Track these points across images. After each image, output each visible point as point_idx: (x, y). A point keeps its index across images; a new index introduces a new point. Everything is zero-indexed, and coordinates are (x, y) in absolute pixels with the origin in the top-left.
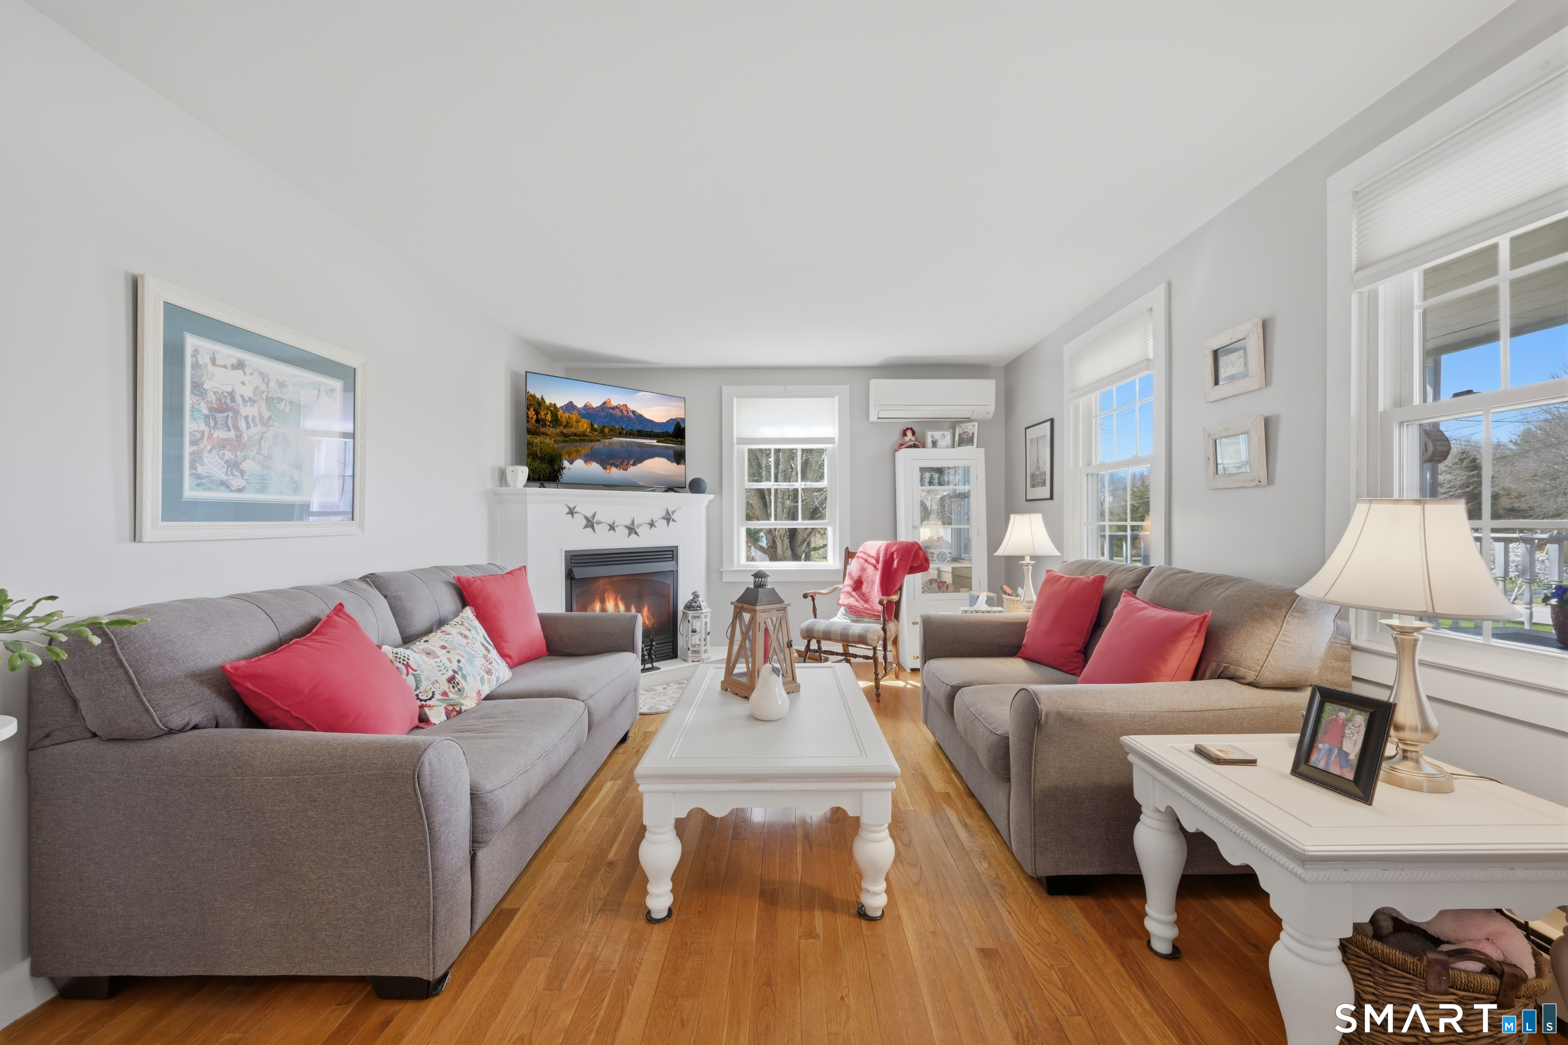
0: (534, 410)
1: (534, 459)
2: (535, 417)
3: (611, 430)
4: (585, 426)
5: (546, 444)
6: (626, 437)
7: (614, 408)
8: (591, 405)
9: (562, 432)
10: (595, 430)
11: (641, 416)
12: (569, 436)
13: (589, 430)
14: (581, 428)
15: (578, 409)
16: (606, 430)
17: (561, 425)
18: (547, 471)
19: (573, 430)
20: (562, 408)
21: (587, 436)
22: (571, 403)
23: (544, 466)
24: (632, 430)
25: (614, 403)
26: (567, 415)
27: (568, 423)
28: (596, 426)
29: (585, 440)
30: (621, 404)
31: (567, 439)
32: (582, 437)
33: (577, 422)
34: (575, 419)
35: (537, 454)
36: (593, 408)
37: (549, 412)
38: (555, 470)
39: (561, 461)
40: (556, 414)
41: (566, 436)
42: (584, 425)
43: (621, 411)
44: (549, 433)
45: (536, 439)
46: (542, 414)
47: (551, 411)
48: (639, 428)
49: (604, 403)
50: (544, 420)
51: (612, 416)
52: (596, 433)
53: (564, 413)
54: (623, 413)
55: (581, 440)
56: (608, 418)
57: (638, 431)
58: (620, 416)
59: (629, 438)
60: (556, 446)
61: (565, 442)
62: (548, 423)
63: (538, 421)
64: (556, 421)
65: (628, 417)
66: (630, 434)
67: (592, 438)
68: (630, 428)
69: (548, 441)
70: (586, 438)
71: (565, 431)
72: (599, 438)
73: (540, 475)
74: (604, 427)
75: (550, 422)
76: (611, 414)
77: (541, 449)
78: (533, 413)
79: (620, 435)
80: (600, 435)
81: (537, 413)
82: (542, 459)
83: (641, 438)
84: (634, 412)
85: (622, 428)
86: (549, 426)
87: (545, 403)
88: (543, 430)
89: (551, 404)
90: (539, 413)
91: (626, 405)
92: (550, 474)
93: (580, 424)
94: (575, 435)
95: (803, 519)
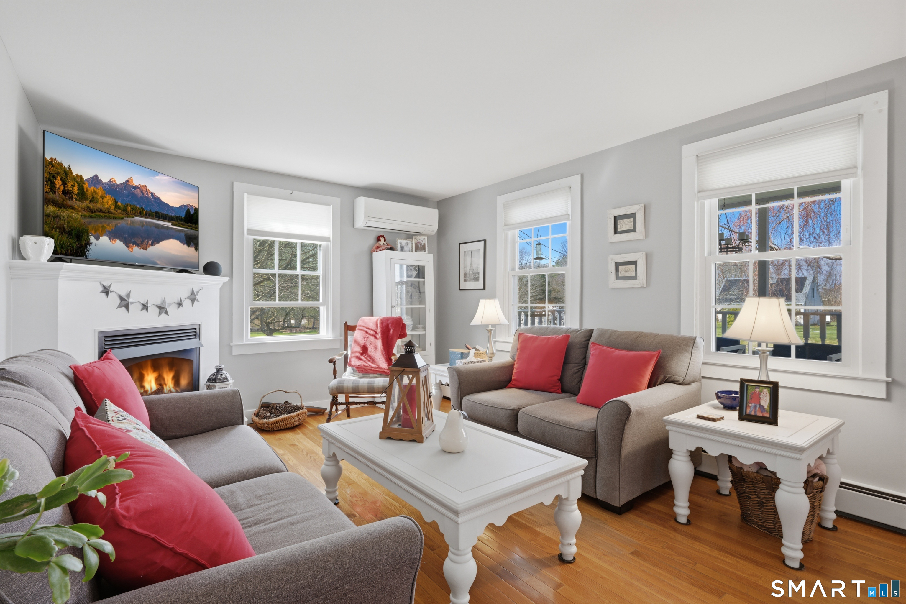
0: (61, 180)
1: (62, 233)
2: (62, 188)
3: (133, 209)
4: (110, 203)
5: (73, 219)
6: (145, 218)
7: (136, 188)
8: (115, 181)
9: (88, 207)
10: (119, 208)
11: (158, 199)
12: (95, 212)
13: (113, 207)
14: (106, 204)
15: (103, 184)
16: (129, 209)
17: (86, 199)
18: (75, 246)
19: (99, 206)
20: (87, 180)
21: (112, 213)
22: (96, 176)
23: (71, 241)
24: (150, 211)
25: (136, 183)
26: (92, 188)
27: (93, 197)
28: (119, 204)
29: (109, 217)
30: (142, 185)
31: (93, 215)
32: (106, 214)
33: (103, 198)
34: (100, 194)
35: (64, 228)
36: (117, 185)
37: (76, 183)
38: (82, 246)
39: (88, 236)
40: (82, 186)
41: (92, 211)
42: (108, 202)
43: (142, 192)
44: (76, 206)
45: (64, 212)
46: (69, 184)
47: (77, 182)
48: (157, 209)
49: (127, 181)
50: (71, 193)
51: (134, 195)
52: (119, 211)
53: (90, 186)
54: (143, 193)
55: (106, 217)
56: (130, 197)
57: (156, 213)
58: (141, 197)
59: (148, 218)
60: (83, 221)
61: (91, 217)
62: (75, 196)
63: (64, 192)
64: (82, 195)
65: (147, 198)
66: (149, 215)
67: (116, 216)
68: (149, 209)
69: (74, 215)
70: (111, 215)
71: (91, 205)
72: (122, 216)
73: (68, 250)
74: (127, 205)
75: (77, 195)
76: (133, 193)
77: (68, 223)
78: (60, 183)
79: (141, 215)
80: (123, 212)
81: (64, 184)
82: (69, 234)
83: (159, 220)
84: (152, 194)
85: (142, 208)
86: (76, 200)
87: (72, 173)
88: (70, 203)
89: (77, 175)
90: (66, 184)
91: (146, 186)
92: (77, 250)
93: (105, 200)
94: (101, 211)
95: (302, 300)
